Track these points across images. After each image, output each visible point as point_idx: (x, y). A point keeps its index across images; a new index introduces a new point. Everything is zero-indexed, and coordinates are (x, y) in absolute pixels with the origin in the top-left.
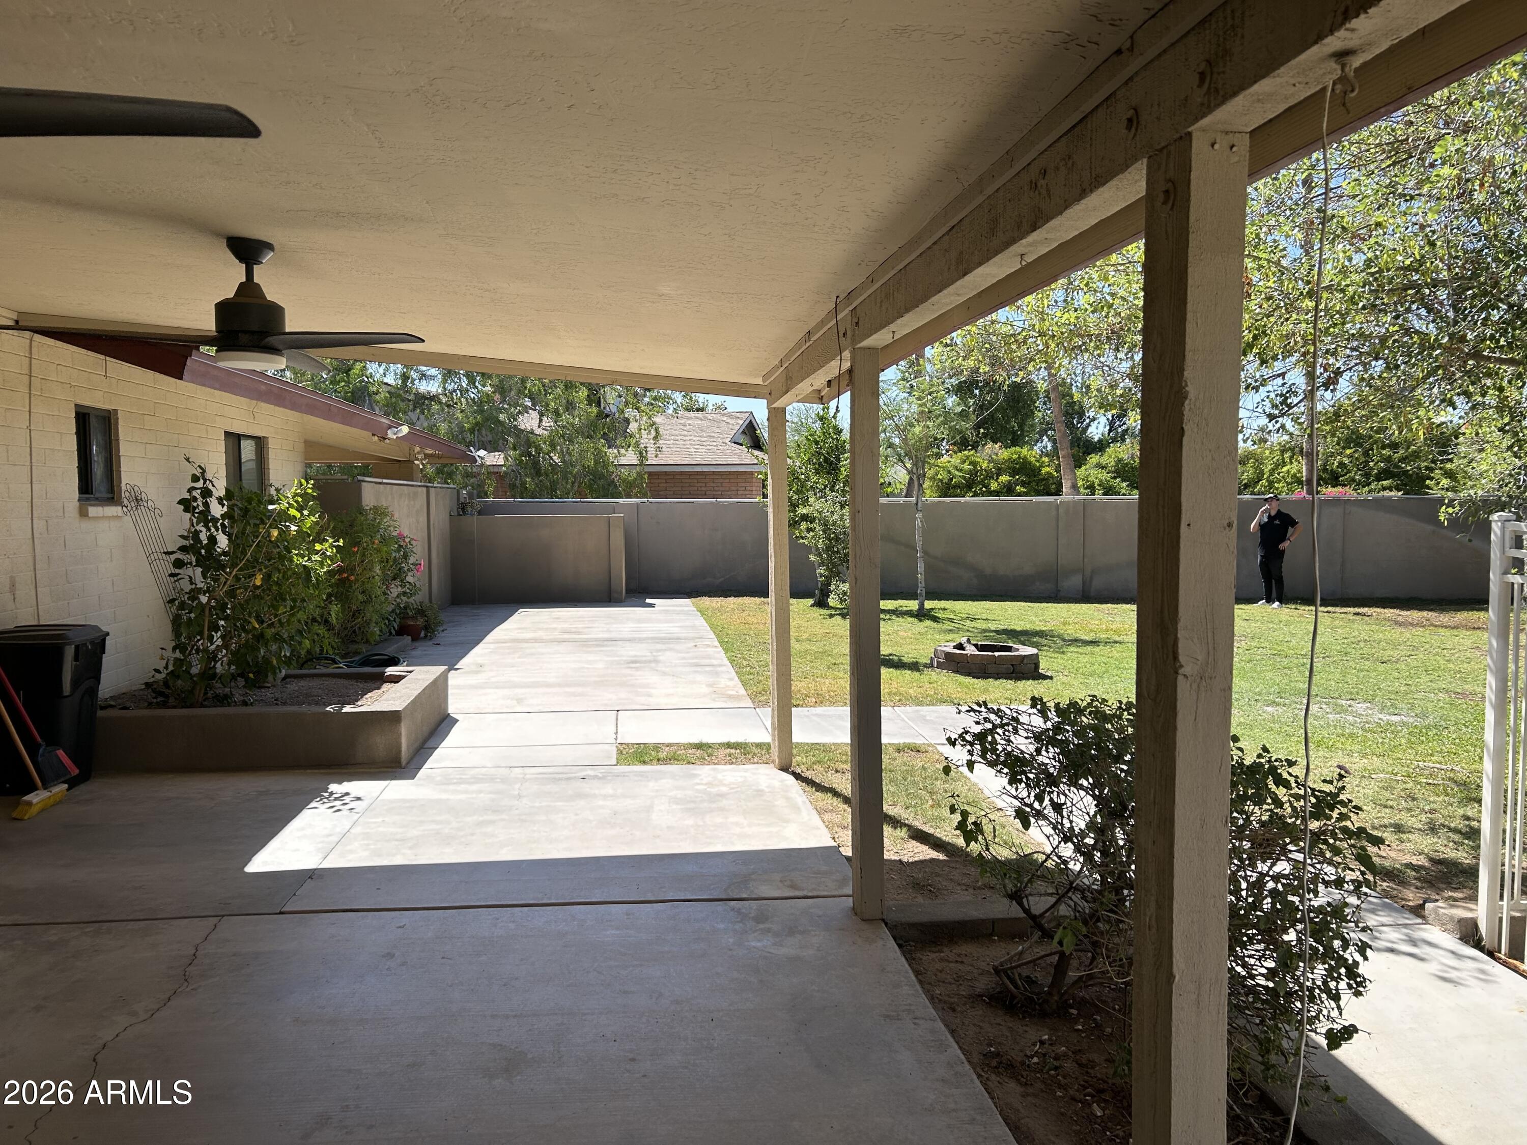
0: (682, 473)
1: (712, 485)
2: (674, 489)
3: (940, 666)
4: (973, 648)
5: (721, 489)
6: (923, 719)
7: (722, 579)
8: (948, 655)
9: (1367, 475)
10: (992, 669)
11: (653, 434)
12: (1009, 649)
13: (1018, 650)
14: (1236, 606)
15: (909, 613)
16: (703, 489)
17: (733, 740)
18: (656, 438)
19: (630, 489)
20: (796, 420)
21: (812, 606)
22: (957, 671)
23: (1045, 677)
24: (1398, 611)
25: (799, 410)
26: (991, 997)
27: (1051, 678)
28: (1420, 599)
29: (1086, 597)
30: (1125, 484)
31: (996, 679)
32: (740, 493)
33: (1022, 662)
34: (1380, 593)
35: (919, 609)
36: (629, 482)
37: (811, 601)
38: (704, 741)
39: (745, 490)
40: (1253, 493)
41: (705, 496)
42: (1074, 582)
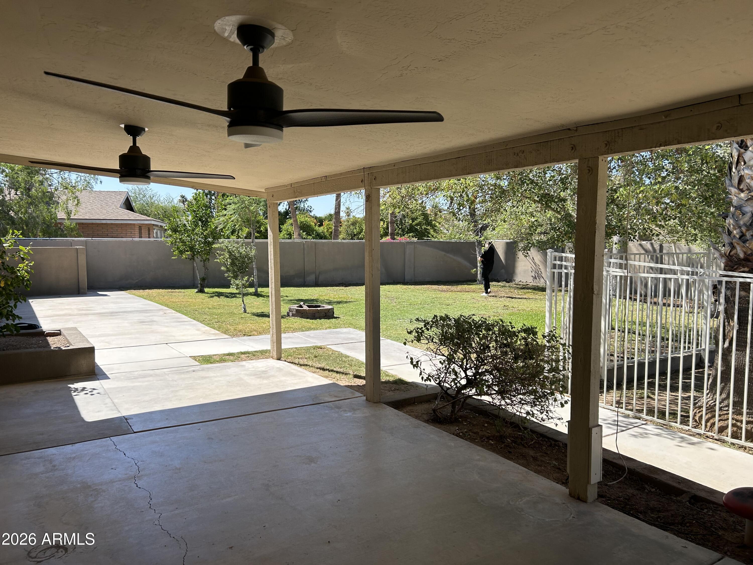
0: (93, 224)
1: (111, 230)
2: (88, 232)
3: (293, 315)
4: (306, 307)
5: (117, 233)
6: (309, 336)
7: (136, 281)
8: (297, 310)
9: (403, 231)
10: (317, 315)
11: (76, 202)
12: (319, 306)
13: (324, 307)
14: (381, 286)
15: (251, 294)
16: (106, 232)
17: (242, 351)
18: (77, 205)
19: (70, 232)
20: (133, 195)
21: (197, 292)
22: (302, 317)
23: (336, 318)
24: (437, 286)
25: (135, 190)
26: (432, 420)
27: (339, 318)
28: (441, 281)
29: (317, 284)
30: (305, 233)
31: (320, 319)
32: (128, 235)
33: (329, 311)
34: (427, 279)
35: (255, 292)
36: (71, 228)
37: (196, 290)
38: (231, 352)
39: (131, 233)
40: (358, 239)
41: (107, 236)
42: (312, 278)
